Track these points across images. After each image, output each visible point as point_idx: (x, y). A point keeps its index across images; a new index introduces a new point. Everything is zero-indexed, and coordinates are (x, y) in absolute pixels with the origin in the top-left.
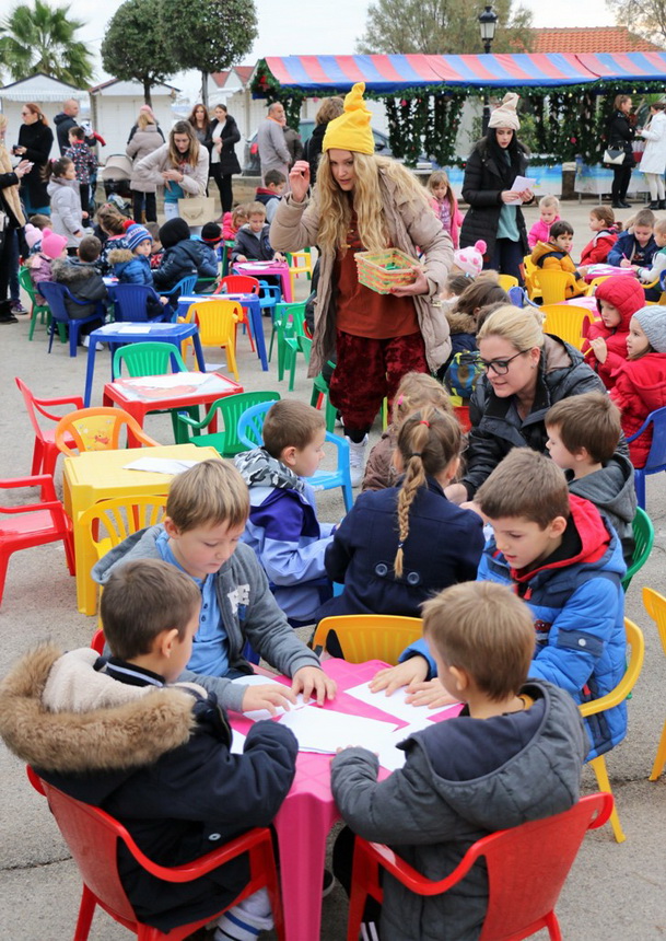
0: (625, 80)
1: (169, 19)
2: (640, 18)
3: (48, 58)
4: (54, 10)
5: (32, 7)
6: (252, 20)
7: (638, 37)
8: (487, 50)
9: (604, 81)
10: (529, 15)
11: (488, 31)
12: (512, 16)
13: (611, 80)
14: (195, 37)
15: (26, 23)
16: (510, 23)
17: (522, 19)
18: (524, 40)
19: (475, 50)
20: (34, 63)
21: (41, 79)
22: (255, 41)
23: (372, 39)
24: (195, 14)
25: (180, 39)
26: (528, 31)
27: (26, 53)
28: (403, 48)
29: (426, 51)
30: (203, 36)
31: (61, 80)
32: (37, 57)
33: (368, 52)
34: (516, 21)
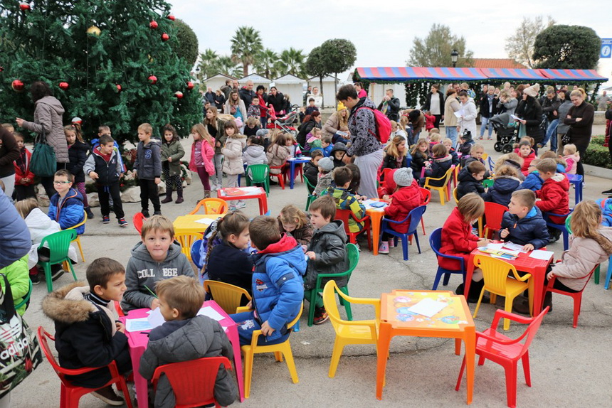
0: (499, 79)
1: (323, 54)
2: (518, 56)
3: (294, 68)
4: (297, 51)
5: (289, 51)
6: (355, 54)
7: (517, 63)
8: (454, 66)
9: (491, 79)
10: (472, 53)
11: (454, 59)
12: (465, 54)
13: (493, 79)
14: (332, 60)
15: (286, 56)
16: (465, 56)
17: (469, 55)
18: (469, 63)
19: (449, 66)
20: (288, 71)
21: (289, 75)
22: (355, 62)
23: (412, 61)
24: (332, 52)
25: (327, 61)
26: (472, 59)
27: (285, 67)
28: (424, 64)
29: (433, 66)
30: (335, 60)
31: (298, 77)
32: (290, 68)
33: (410, 66)
34: (467, 55)
